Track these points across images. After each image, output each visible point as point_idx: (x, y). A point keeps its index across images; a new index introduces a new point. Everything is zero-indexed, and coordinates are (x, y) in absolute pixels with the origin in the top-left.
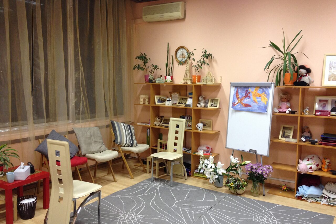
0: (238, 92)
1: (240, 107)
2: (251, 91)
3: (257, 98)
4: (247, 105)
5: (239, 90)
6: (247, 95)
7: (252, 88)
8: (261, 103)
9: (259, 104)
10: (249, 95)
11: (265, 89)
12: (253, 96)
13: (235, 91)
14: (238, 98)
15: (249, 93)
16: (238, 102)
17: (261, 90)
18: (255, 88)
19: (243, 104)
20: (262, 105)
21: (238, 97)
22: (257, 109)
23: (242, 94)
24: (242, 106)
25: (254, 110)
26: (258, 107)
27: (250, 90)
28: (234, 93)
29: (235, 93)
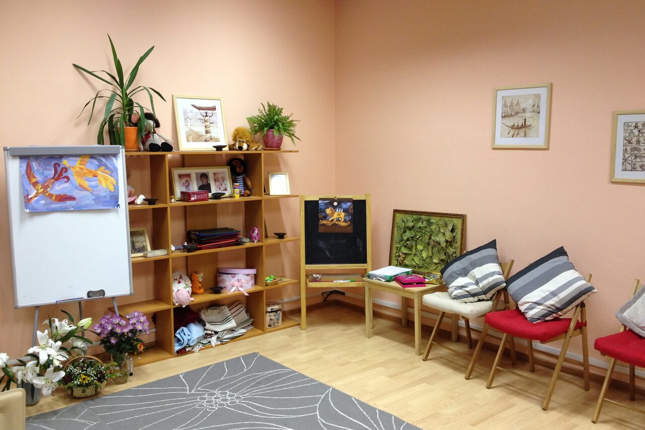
0: (31, 170)
1: (45, 205)
2: (68, 165)
3: (86, 180)
4: (63, 198)
5: (35, 165)
6: (61, 174)
7: (70, 158)
8: (99, 190)
9: (95, 193)
10: (64, 174)
11: (103, 159)
12: (77, 175)
13: (21, 167)
14: (35, 184)
15: (64, 170)
16: (37, 193)
17: (96, 162)
18: (79, 159)
19: (51, 196)
20: (102, 194)
21: (34, 180)
22: (93, 202)
23: (43, 173)
24: (50, 200)
25: (86, 207)
26: (94, 198)
27: (65, 162)
28: (20, 172)
29: (24, 172)
